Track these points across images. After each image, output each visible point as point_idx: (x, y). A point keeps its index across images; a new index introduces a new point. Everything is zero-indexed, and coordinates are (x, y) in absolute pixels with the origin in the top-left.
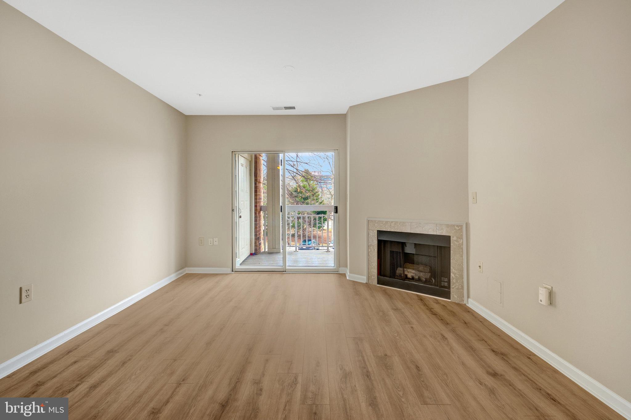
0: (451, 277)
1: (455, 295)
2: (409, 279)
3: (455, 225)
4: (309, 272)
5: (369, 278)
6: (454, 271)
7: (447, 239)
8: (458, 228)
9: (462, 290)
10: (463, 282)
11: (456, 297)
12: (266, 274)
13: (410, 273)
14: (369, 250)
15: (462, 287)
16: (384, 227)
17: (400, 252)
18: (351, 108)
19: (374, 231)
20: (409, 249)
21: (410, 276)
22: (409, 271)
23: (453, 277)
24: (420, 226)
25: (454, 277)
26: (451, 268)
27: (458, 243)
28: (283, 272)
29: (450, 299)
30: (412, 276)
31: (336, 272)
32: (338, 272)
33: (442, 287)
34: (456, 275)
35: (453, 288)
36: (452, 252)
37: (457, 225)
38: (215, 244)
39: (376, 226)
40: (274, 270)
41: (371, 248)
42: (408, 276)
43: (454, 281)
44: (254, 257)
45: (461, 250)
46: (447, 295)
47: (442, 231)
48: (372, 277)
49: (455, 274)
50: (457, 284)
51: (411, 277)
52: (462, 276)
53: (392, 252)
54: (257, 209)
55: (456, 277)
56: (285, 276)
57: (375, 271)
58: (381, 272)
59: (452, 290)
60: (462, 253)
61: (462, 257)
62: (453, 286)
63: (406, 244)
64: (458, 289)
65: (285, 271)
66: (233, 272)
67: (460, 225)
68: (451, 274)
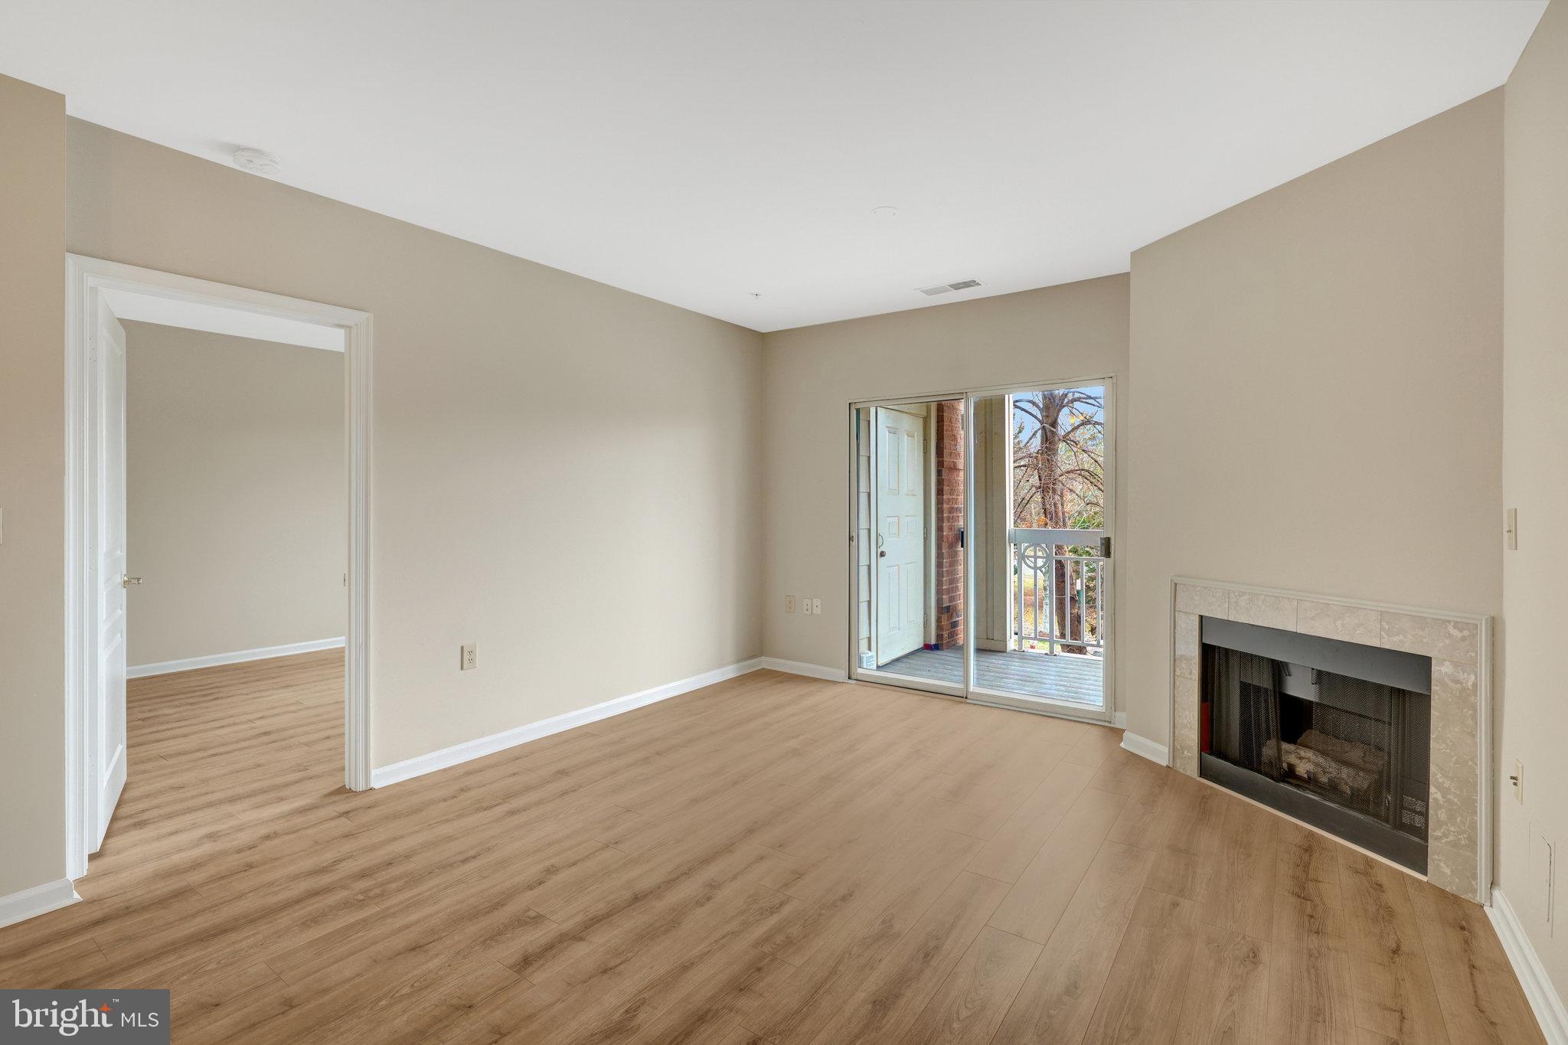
0: (1431, 800)
1: (1442, 864)
2: (1299, 778)
3: (1449, 622)
4: (1028, 711)
5: (1174, 753)
6: (1440, 780)
7: (1422, 665)
8: (1460, 635)
9: (1468, 854)
10: (1473, 827)
11: (1448, 871)
12: (916, 698)
13: (1304, 760)
14: (1177, 669)
15: (1472, 844)
16: (1219, 606)
17: (1266, 690)
18: (1137, 256)
19: (1192, 618)
20: (1301, 687)
21: (1302, 769)
22: (1302, 753)
23: (1436, 800)
24: (1329, 616)
25: (1441, 800)
26: (1433, 768)
27: (1458, 685)
28: (962, 698)
29: (1424, 872)
30: (1308, 772)
31: (1105, 721)
32: (1110, 722)
33: (1402, 826)
34: (1449, 797)
35: (1438, 839)
36: (1434, 713)
37: (1456, 623)
38: (815, 612)
39: (1197, 603)
40: (939, 691)
41: (1183, 665)
42: (1298, 769)
43: (1442, 815)
44: (928, 655)
45: (1470, 712)
46: (1418, 859)
47: (1401, 637)
48: (1185, 753)
49: (1445, 792)
50: (1452, 829)
51: (1306, 776)
52: (1470, 805)
53: (1245, 688)
54: (942, 536)
55: (1449, 801)
56: (961, 709)
57: (1191, 734)
58: (1211, 741)
59: (1432, 844)
60: (1471, 722)
61: (1473, 736)
62: (1438, 833)
63: (1290, 666)
64: (1455, 844)
65: (966, 698)
66: (850, 681)
67: (1467, 624)
68: (1432, 789)
